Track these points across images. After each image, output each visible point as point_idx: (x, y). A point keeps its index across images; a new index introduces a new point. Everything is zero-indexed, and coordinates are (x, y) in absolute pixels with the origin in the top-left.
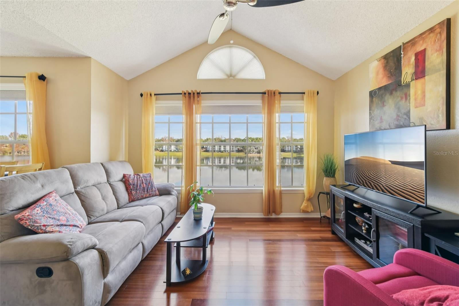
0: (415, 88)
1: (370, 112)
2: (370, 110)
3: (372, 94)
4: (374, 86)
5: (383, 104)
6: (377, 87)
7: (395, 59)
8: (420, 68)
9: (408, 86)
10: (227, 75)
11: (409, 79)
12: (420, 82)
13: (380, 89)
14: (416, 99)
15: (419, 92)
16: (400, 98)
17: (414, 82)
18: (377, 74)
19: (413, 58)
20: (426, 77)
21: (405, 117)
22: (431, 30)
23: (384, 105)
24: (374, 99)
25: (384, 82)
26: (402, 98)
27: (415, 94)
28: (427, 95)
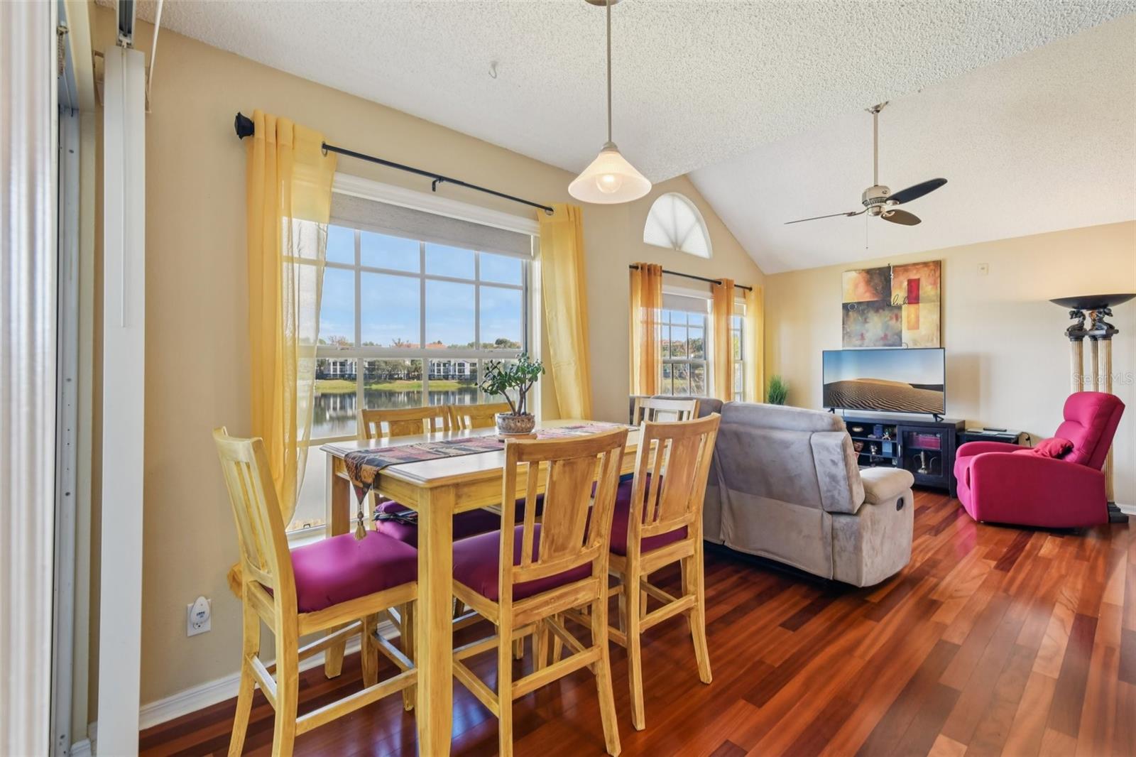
0: (907, 311)
1: (843, 327)
2: (843, 324)
3: (847, 307)
4: (851, 299)
5: (865, 319)
6: (856, 301)
7: (883, 278)
8: (914, 295)
9: (899, 308)
10: (672, 243)
11: (900, 301)
12: (913, 308)
13: (860, 303)
14: (908, 322)
15: (913, 316)
16: (889, 318)
17: (906, 305)
18: (856, 286)
19: (905, 284)
20: (920, 304)
21: (896, 337)
22: (925, 264)
23: (865, 321)
24: (851, 313)
25: (867, 297)
26: (891, 318)
27: (908, 316)
28: (921, 320)
